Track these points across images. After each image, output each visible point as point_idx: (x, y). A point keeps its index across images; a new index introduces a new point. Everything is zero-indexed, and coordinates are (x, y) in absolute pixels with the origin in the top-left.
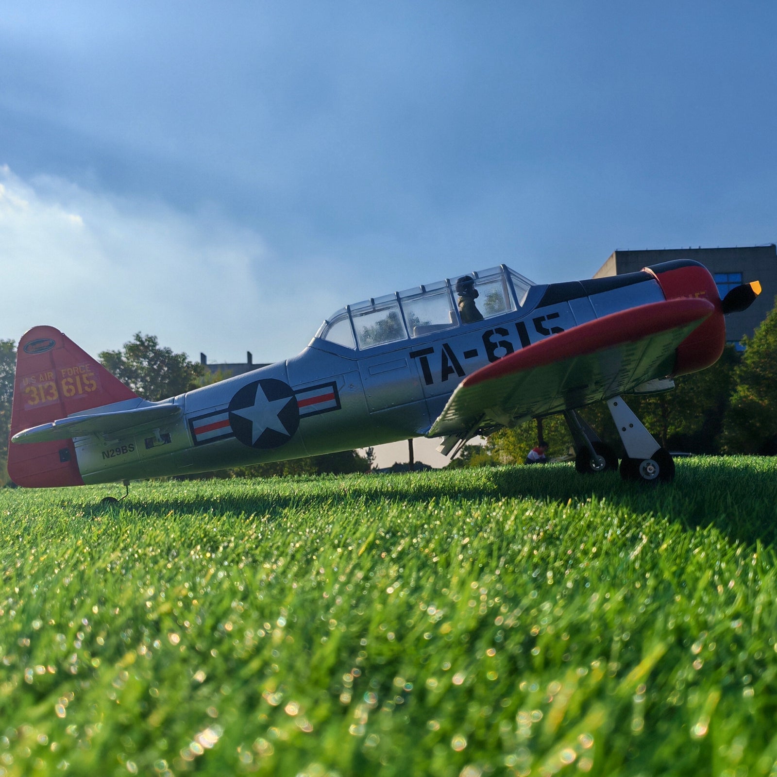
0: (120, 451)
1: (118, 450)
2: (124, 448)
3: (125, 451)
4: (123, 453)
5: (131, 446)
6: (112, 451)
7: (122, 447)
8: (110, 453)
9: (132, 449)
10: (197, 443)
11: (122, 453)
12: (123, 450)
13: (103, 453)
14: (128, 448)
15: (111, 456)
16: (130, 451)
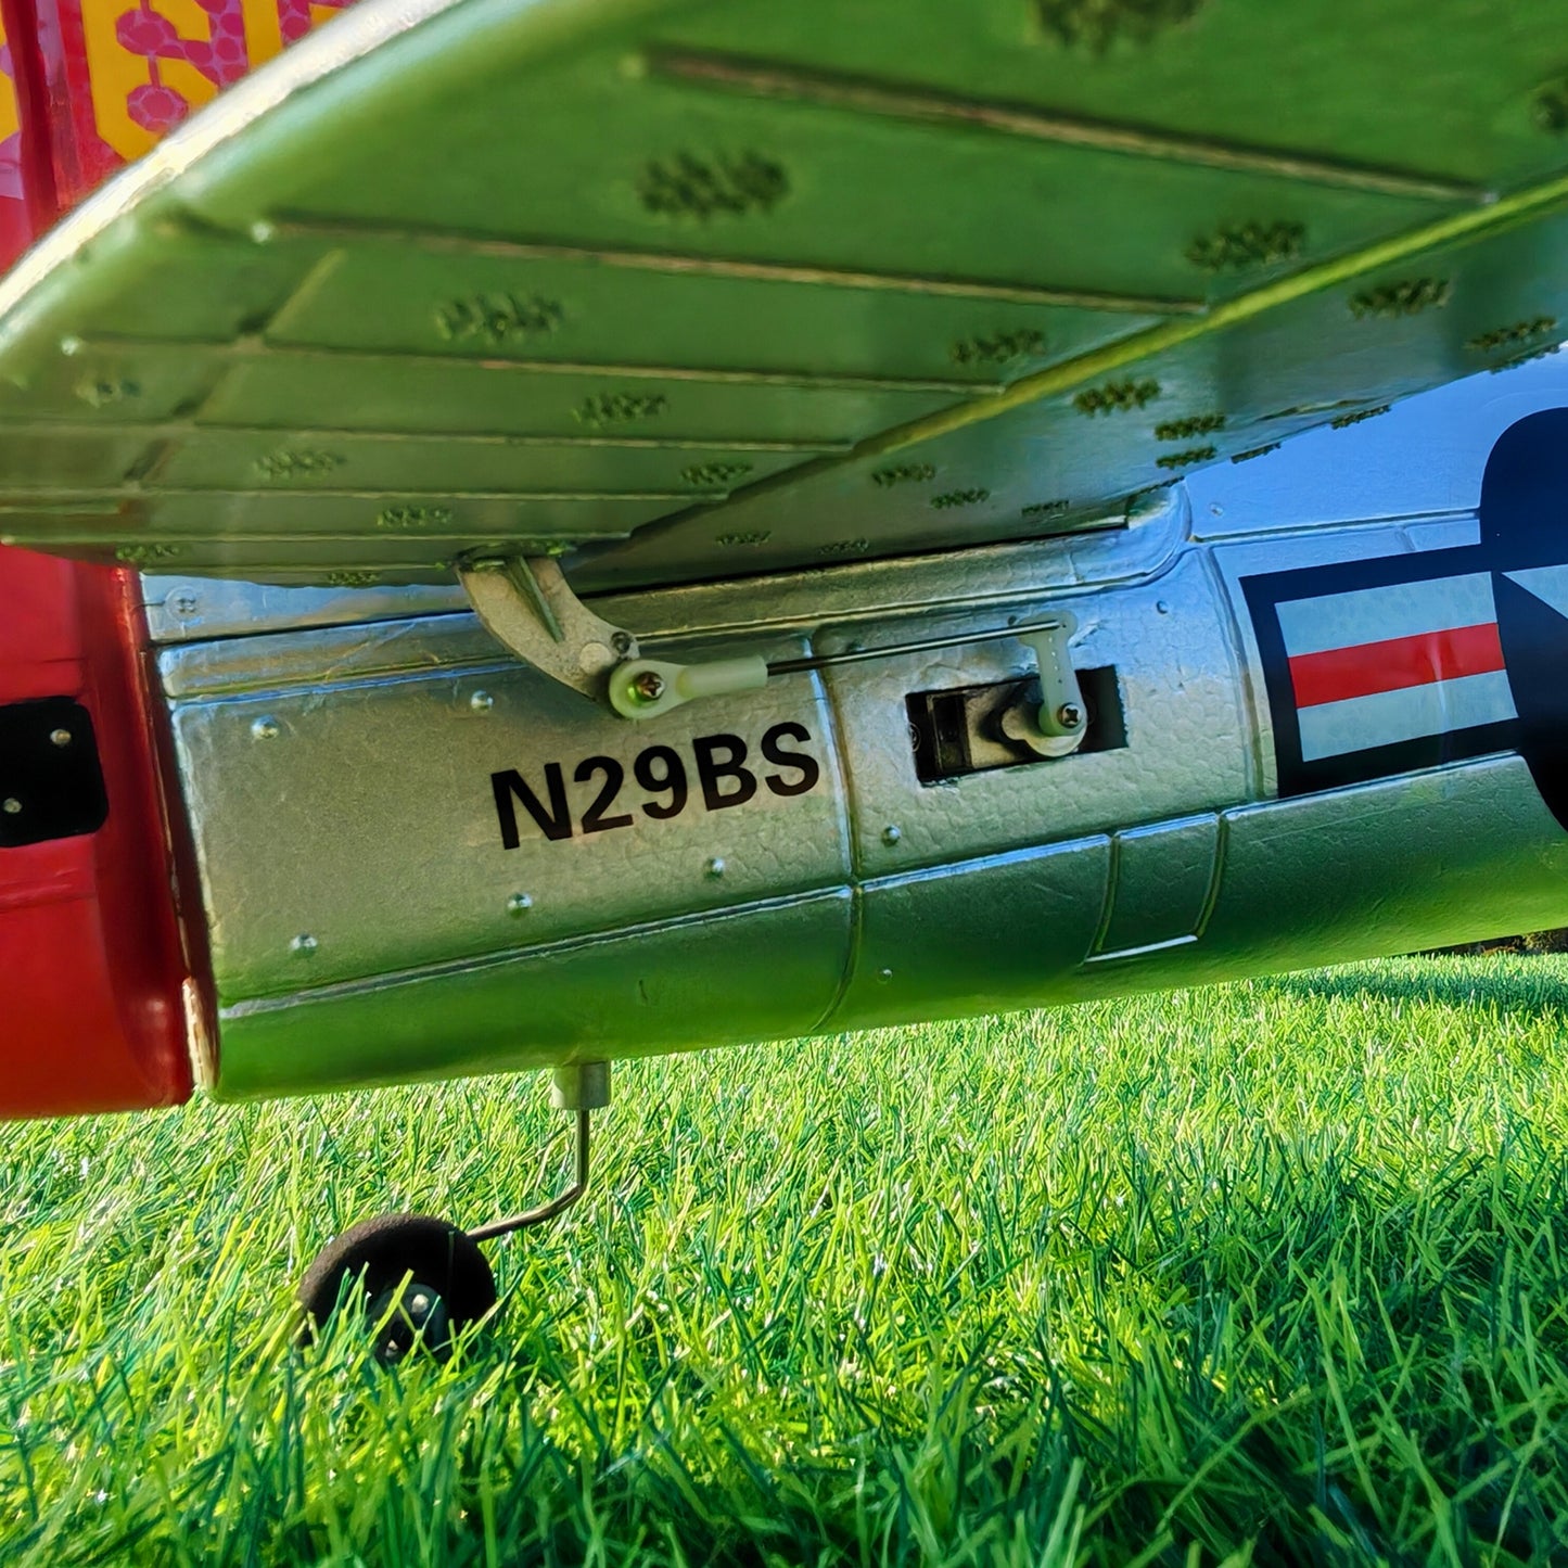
0: (677, 780)
1: (659, 770)
2: (722, 756)
3: (728, 785)
4: (714, 801)
5: (786, 743)
6: (599, 778)
7: (703, 747)
8: (580, 798)
9: (793, 776)
10: (1298, 776)
11: (695, 793)
12: (709, 774)
13: (507, 786)
14: (756, 764)
15: (592, 822)
16: (775, 784)
